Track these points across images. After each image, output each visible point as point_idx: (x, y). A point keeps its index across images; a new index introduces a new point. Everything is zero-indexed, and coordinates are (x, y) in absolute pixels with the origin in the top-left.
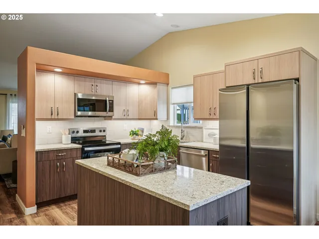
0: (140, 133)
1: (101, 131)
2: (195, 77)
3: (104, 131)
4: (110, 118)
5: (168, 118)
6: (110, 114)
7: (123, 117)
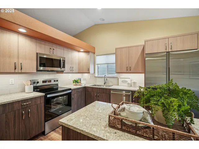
0: (79, 81)
1: (55, 81)
2: (116, 49)
3: (57, 81)
4: (62, 72)
5: (94, 72)
6: (63, 69)
7: (70, 72)
